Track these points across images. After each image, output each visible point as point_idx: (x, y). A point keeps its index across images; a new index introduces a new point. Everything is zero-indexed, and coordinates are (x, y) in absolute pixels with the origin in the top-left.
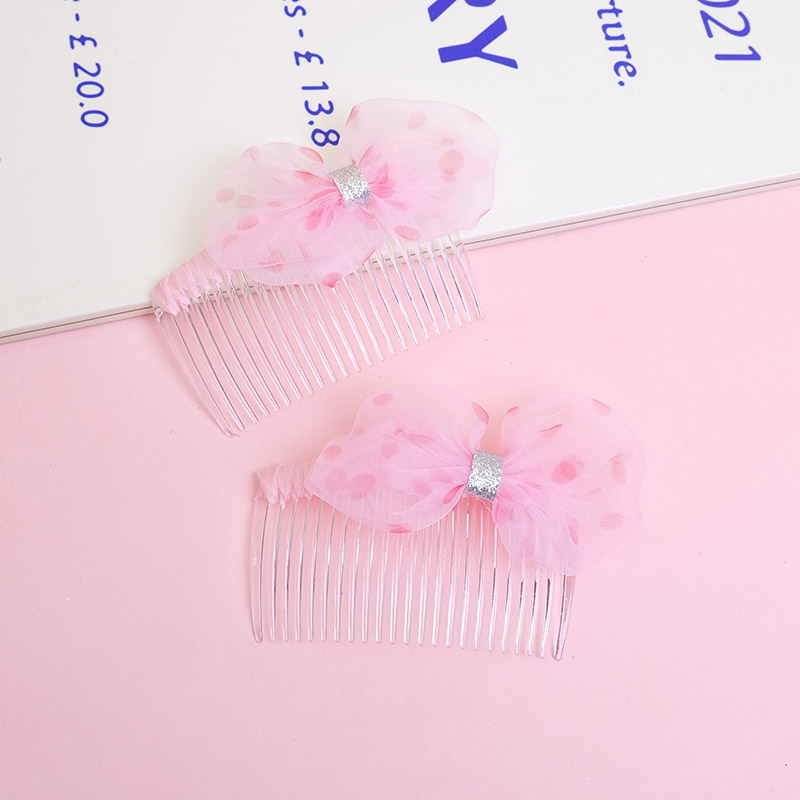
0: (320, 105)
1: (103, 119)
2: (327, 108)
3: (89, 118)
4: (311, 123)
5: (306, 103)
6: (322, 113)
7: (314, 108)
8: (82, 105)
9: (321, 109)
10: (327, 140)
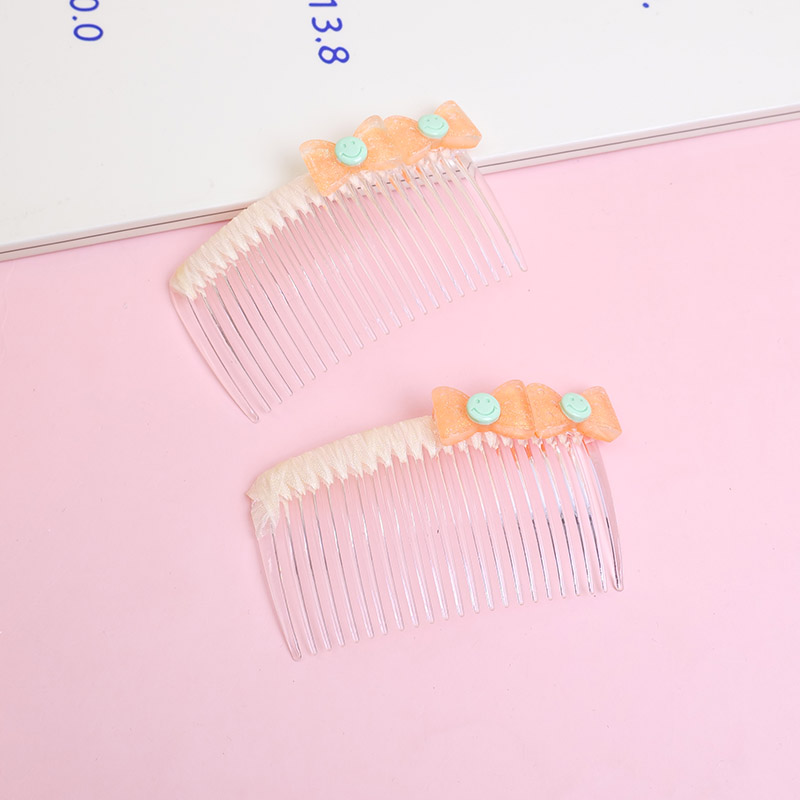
0: (328, 23)
1: (97, 33)
2: (336, 25)
3: (82, 32)
4: (319, 40)
5: (314, 20)
6: (330, 30)
7: (322, 25)
8: (75, 18)
9: (329, 26)
10: (335, 58)
